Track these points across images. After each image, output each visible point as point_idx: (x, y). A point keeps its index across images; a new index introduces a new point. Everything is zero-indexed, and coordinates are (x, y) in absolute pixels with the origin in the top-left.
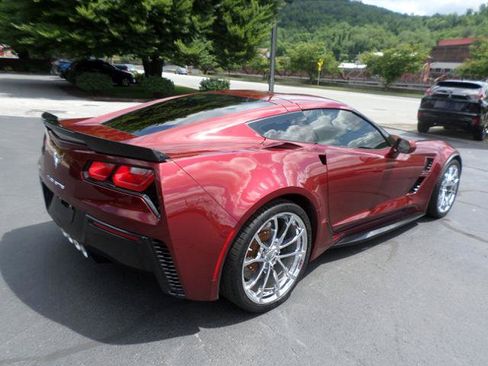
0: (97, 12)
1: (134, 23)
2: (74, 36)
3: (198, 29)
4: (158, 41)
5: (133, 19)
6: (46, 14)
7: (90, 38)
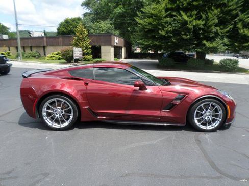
0: (167, 32)
1: (183, 35)
2: (157, 43)
3: (220, 33)
4: (195, 42)
5: (183, 33)
6: (149, 35)
7: (164, 43)
